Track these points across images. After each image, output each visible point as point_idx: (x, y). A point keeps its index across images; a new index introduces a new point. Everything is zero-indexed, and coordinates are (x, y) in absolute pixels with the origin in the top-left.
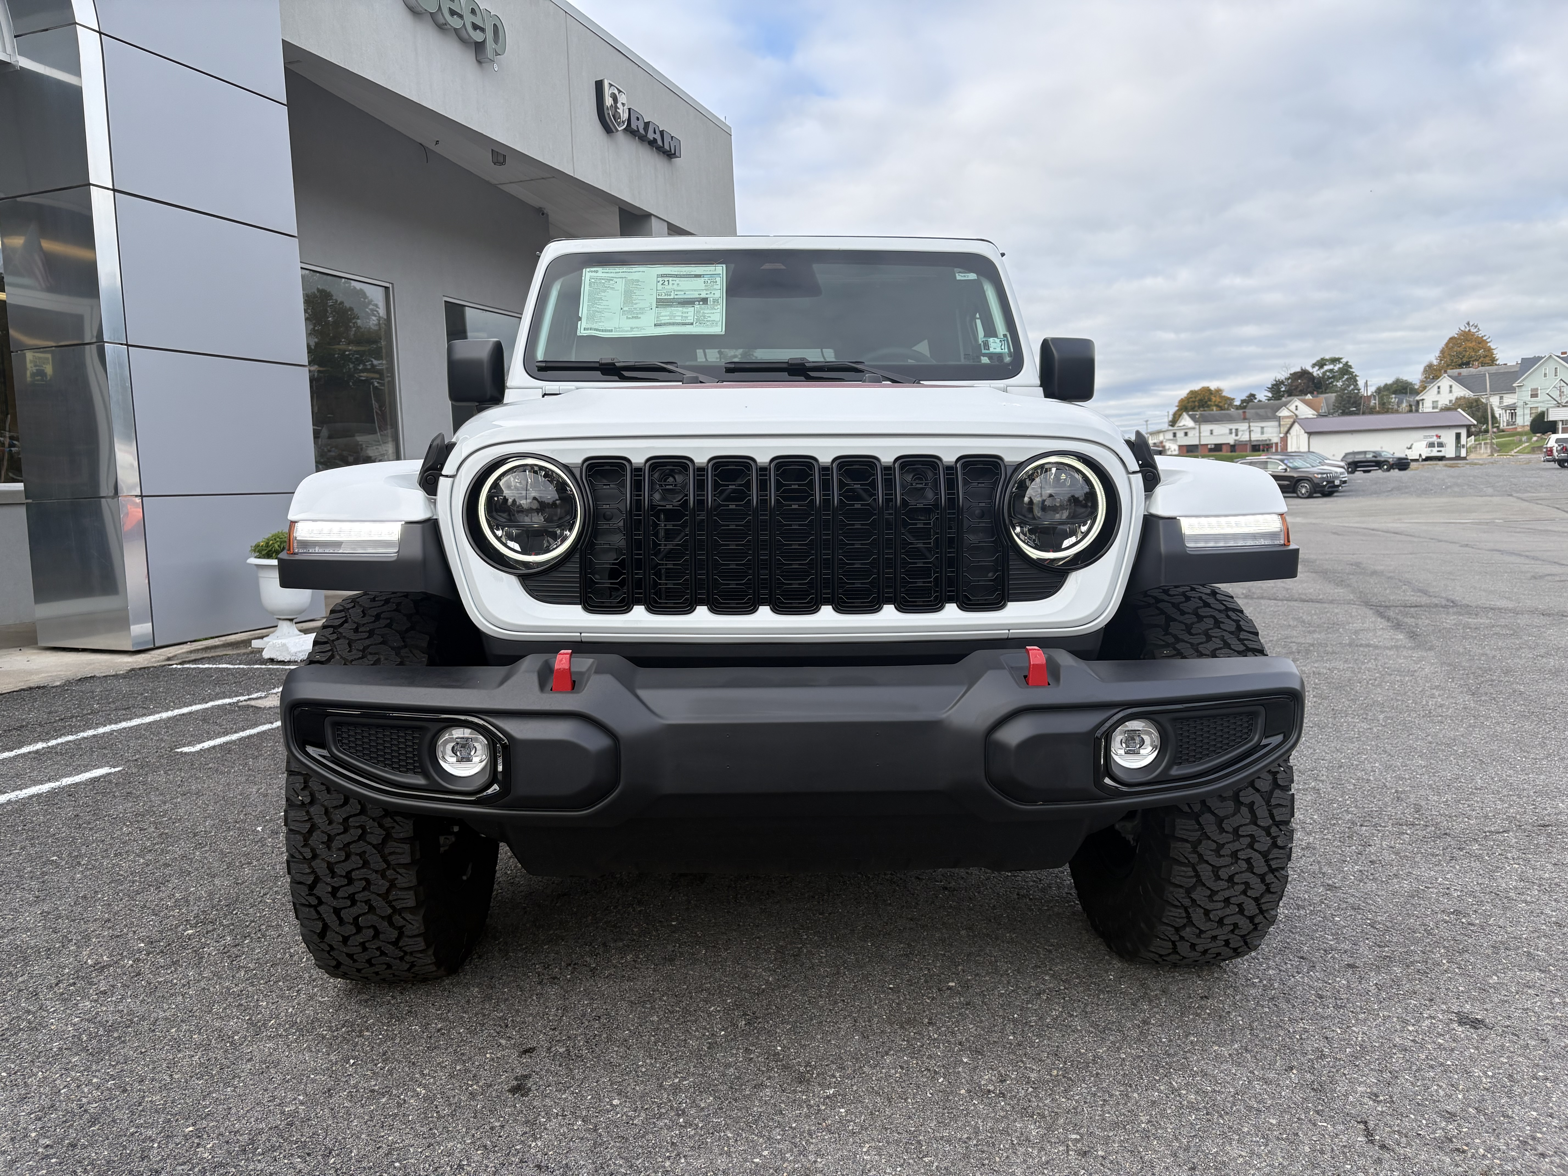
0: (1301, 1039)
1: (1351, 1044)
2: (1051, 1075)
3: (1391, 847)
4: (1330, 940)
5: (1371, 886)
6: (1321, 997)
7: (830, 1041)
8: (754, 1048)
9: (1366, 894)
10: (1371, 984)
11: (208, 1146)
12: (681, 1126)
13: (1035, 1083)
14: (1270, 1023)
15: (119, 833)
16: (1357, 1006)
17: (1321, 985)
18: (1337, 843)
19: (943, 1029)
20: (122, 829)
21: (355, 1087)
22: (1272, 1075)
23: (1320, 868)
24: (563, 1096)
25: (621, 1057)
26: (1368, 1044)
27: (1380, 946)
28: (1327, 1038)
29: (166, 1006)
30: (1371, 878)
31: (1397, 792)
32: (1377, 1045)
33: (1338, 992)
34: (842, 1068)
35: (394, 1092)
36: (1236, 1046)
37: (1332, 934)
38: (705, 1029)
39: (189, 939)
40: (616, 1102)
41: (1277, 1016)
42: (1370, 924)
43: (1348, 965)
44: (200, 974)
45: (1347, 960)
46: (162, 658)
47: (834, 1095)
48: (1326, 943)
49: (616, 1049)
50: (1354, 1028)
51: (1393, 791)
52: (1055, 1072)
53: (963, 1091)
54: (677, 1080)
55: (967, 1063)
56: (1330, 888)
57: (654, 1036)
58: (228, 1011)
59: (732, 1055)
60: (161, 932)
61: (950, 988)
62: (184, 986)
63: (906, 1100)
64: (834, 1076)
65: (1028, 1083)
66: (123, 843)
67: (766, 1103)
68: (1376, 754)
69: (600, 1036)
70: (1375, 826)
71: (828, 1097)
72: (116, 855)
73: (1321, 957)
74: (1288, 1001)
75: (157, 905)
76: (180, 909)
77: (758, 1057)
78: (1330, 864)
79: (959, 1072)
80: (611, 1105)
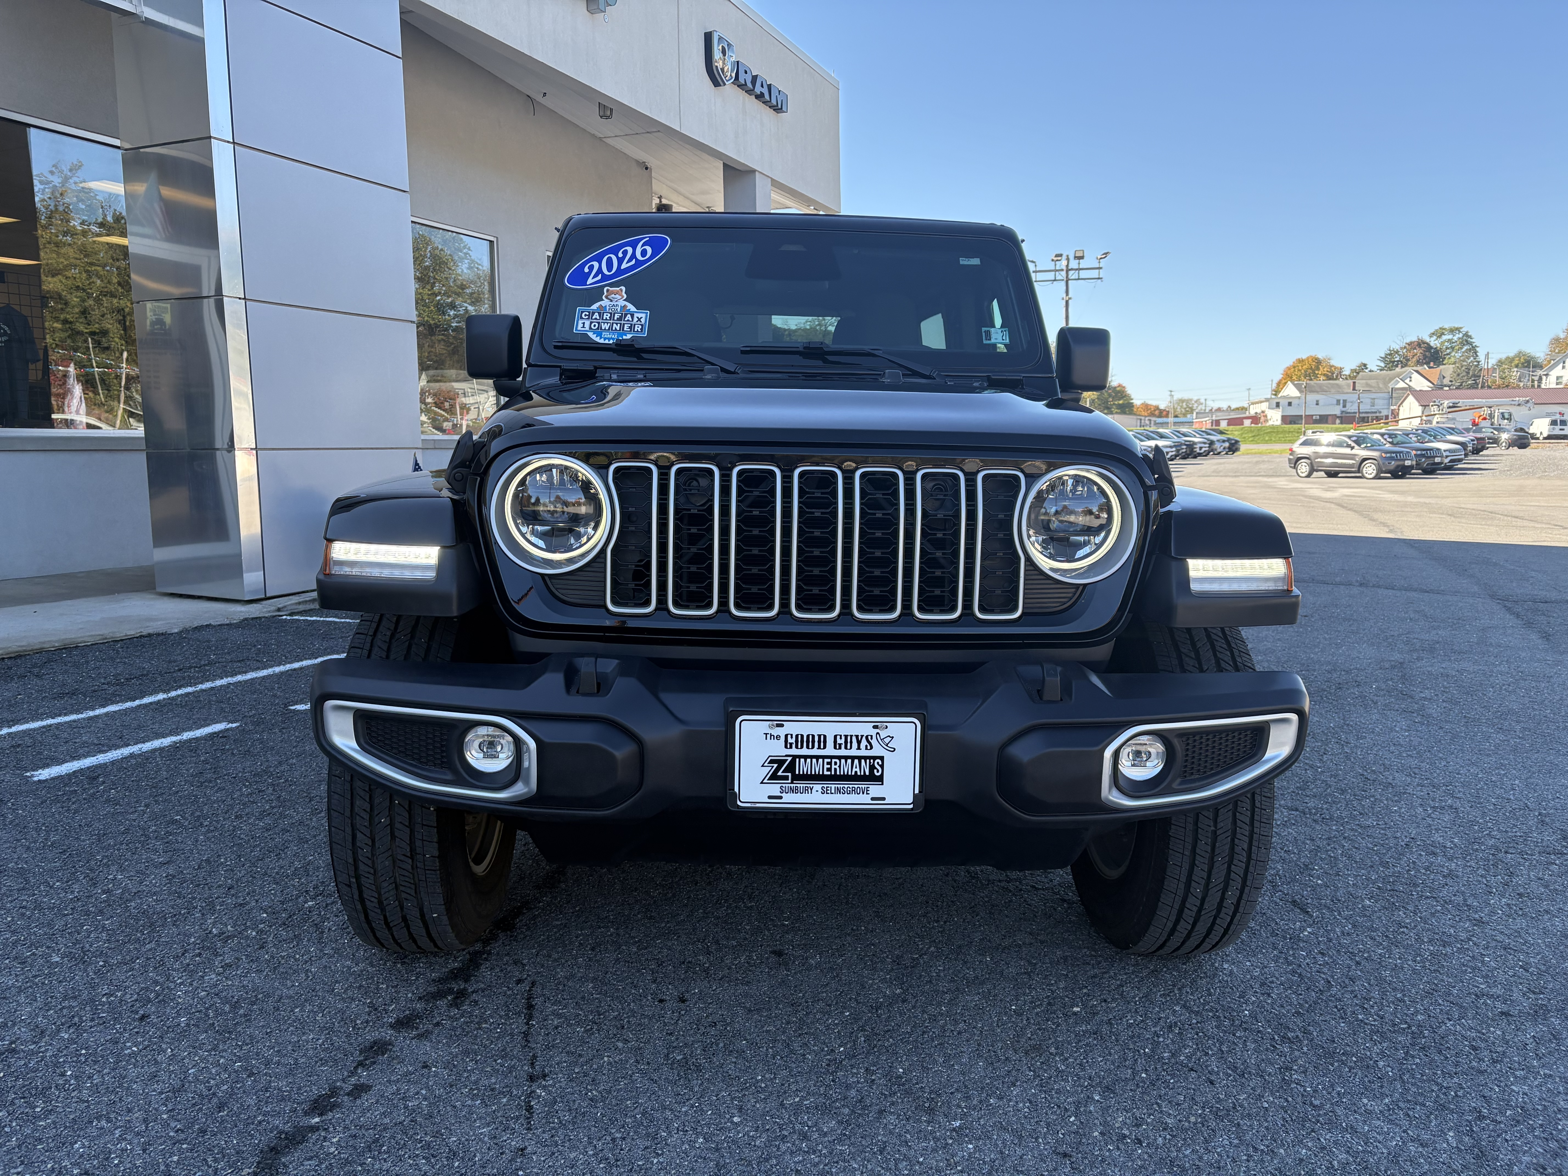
0: (1457, 1096)
1: (1511, 1106)
2: (1189, 1122)
3: (1539, 879)
4: (1481, 984)
5: (1521, 923)
6: (1475, 1049)
7: (953, 1065)
8: (875, 1068)
9: (1516, 931)
10: (1528, 1036)
11: (334, 1140)
12: (805, 1152)
13: (1172, 1131)
14: (1422, 1076)
15: (238, 793)
16: (1514, 1061)
17: (1474, 1035)
18: (1481, 872)
19: (1071, 1060)
20: (241, 789)
21: (476, 1082)
22: (1425, 1137)
23: (1465, 900)
24: (683, 1109)
25: (740, 1070)
26: (1530, 1106)
27: (1534, 993)
28: (1484, 1097)
29: (289, 983)
30: (1520, 913)
31: (1540, 814)
32: (1539, 1107)
33: (1494, 1043)
34: (968, 1098)
35: (515, 1092)
36: (1387, 1100)
37: (1483, 977)
38: (824, 1043)
39: (310, 912)
40: (736, 1119)
41: (1429, 1069)
42: (1521, 967)
43: (1502, 1013)
44: (321, 951)
45: (1500, 1007)
46: (273, 608)
47: (960, 1127)
48: (1476, 987)
49: (734, 1060)
50: (1513, 1087)
51: (1537, 814)
52: (1193, 1119)
53: (1096, 1134)
54: (797, 1100)
55: (1098, 1101)
56: (1480, 922)
57: (771, 1048)
58: (350, 993)
59: (853, 1074)
60: (283, 903)
61: (1075, 1014)
62: (306, 962)
63: (1037, 1139)
64: (959, 1106)
65: (1164, 1129)
66: (243, 804)
67: (891, 1133)
68: (1515, 769)
69: (717, 1045)
70: (1521, 853)
71: (954, 1129)
72: (236, 817)
73: (1473, 1002)
74: (1440, 1052)
75: (277, 873)
76: (300, 879)
77: (880, 1079)
78: (1475, 896)
79: (1090, 1112)
80: (732, 1122)
